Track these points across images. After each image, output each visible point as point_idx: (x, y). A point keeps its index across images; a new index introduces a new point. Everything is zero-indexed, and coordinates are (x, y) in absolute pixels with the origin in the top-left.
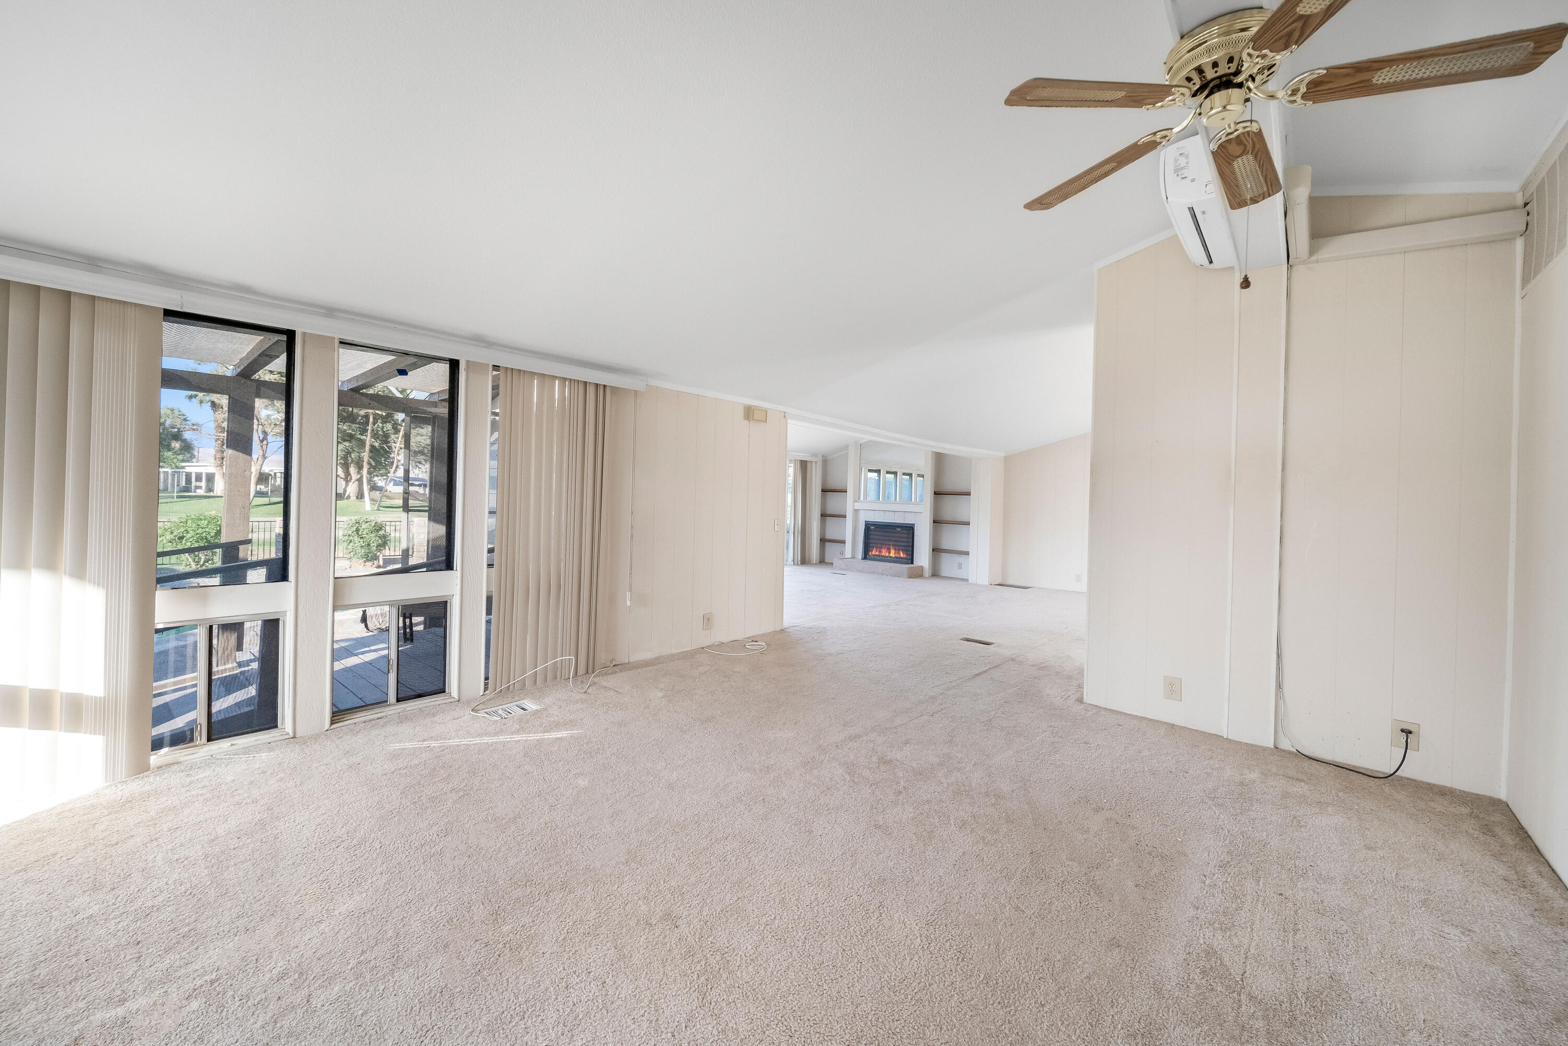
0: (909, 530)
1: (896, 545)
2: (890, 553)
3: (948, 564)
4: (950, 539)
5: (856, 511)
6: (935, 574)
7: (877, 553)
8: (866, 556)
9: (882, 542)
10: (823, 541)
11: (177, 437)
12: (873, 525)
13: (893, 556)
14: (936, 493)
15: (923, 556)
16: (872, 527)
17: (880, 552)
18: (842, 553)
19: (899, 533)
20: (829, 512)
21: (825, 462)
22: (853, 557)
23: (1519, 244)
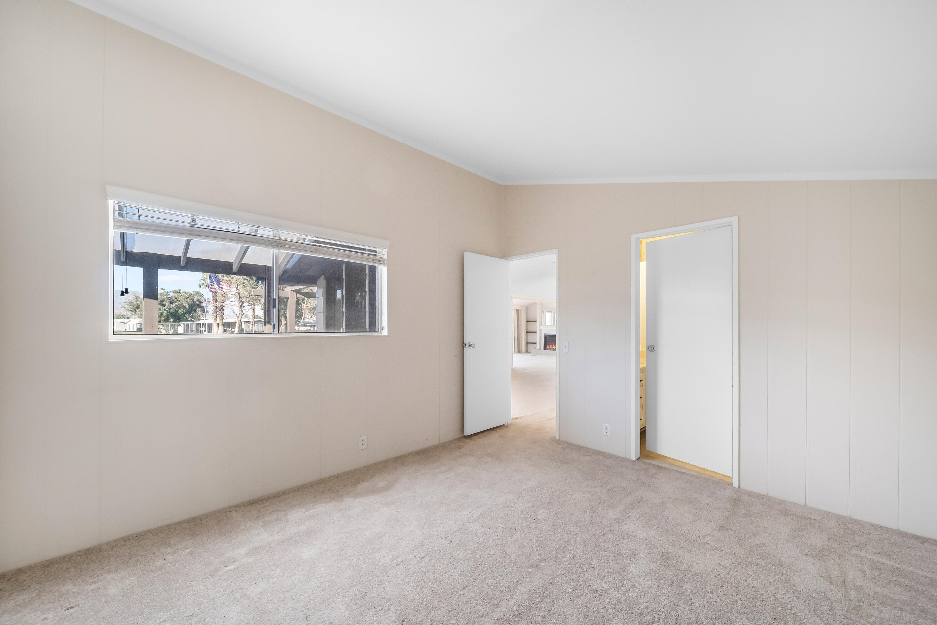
5: (541, 330)
7: (549, 348)
8: (545, 349)
10: (527, 343)
11: (199, 306)
12: (547, 335)
16: (547, 336)
18: (535, 348)
20: (529, 331)
21: (527, 308)
22: (540, 349)
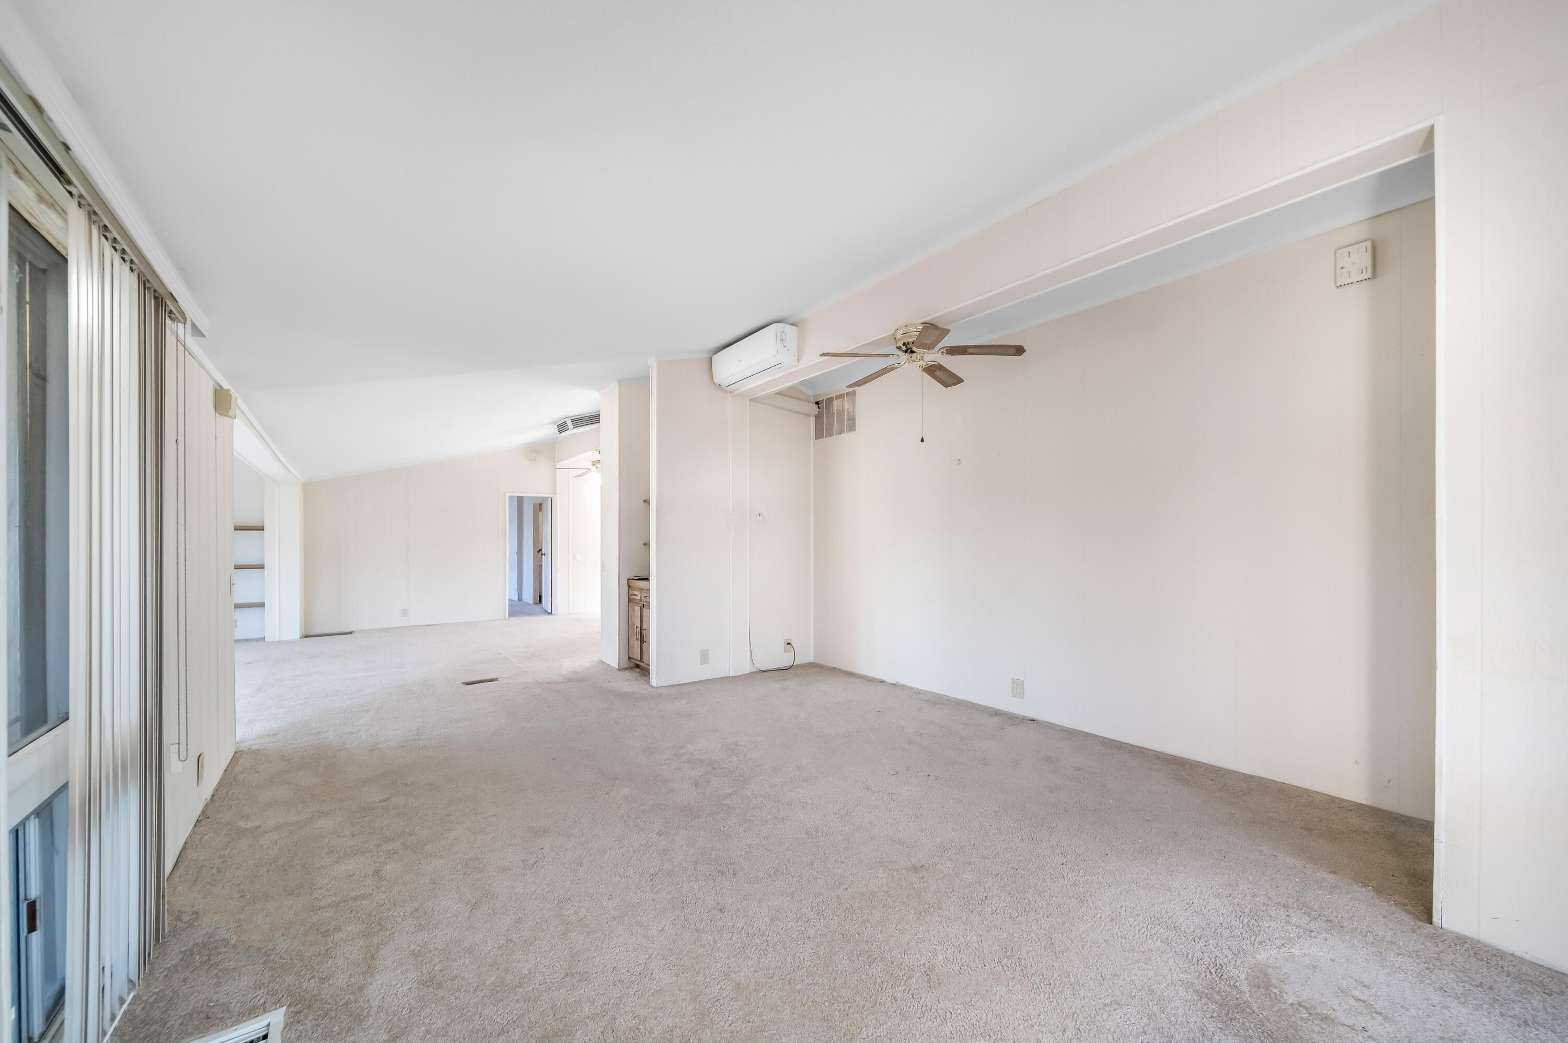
23: (813, 419)
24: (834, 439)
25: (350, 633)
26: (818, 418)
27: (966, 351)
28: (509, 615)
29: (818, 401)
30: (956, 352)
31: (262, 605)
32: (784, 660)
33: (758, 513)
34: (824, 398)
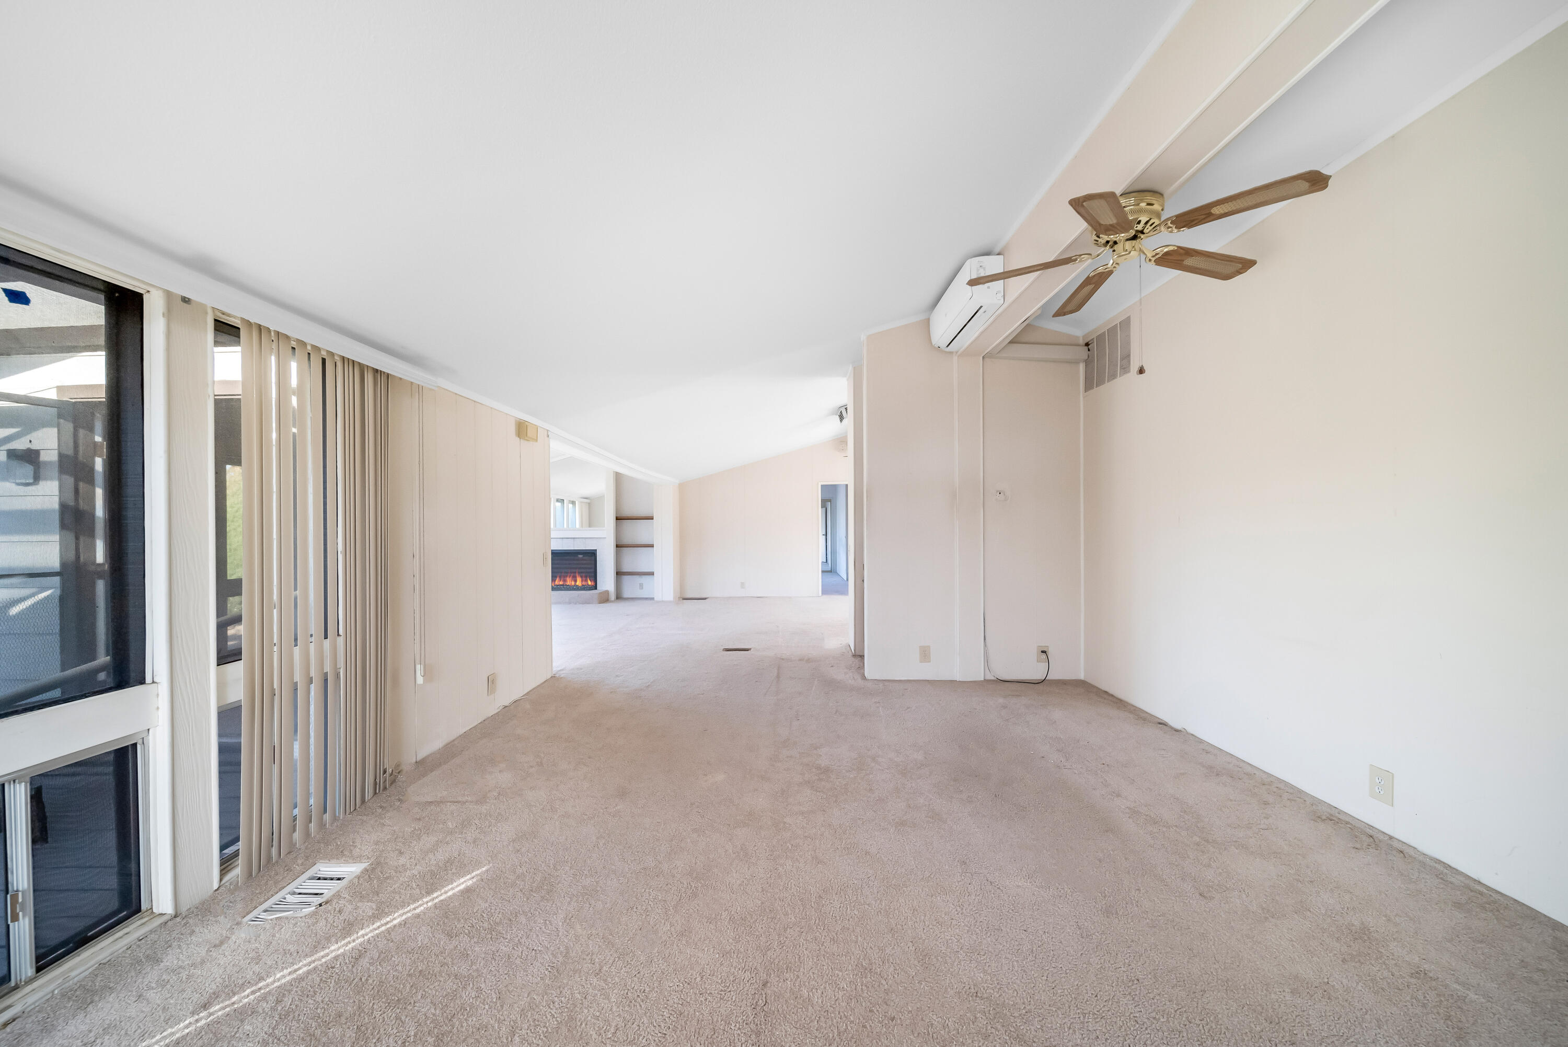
0: (592, 555)
1: (582, 572)
2: (576, 581)
3: (631, 587)
4: (635, 561)
6: (619, 597)
7: (561, 583)
8: (555, 587)
9: (566, 570)
12: (559, 554)
13: (580, 585)
14: (617, 519)
15: (606, 580)
16: (558, 556)
17: (565, 581)
19: (582, 560)
23: (1082, 367)
24: (1102, 388)
25: (705, 599)
26: (1088, 362)
27: (1210, 214)
28: (822, 594)
29: (1087, 341)
30: (1193, 220)
31: (652, 574)
32: (1037, 672)
33: (997, 491)
34: (1094, 336)
